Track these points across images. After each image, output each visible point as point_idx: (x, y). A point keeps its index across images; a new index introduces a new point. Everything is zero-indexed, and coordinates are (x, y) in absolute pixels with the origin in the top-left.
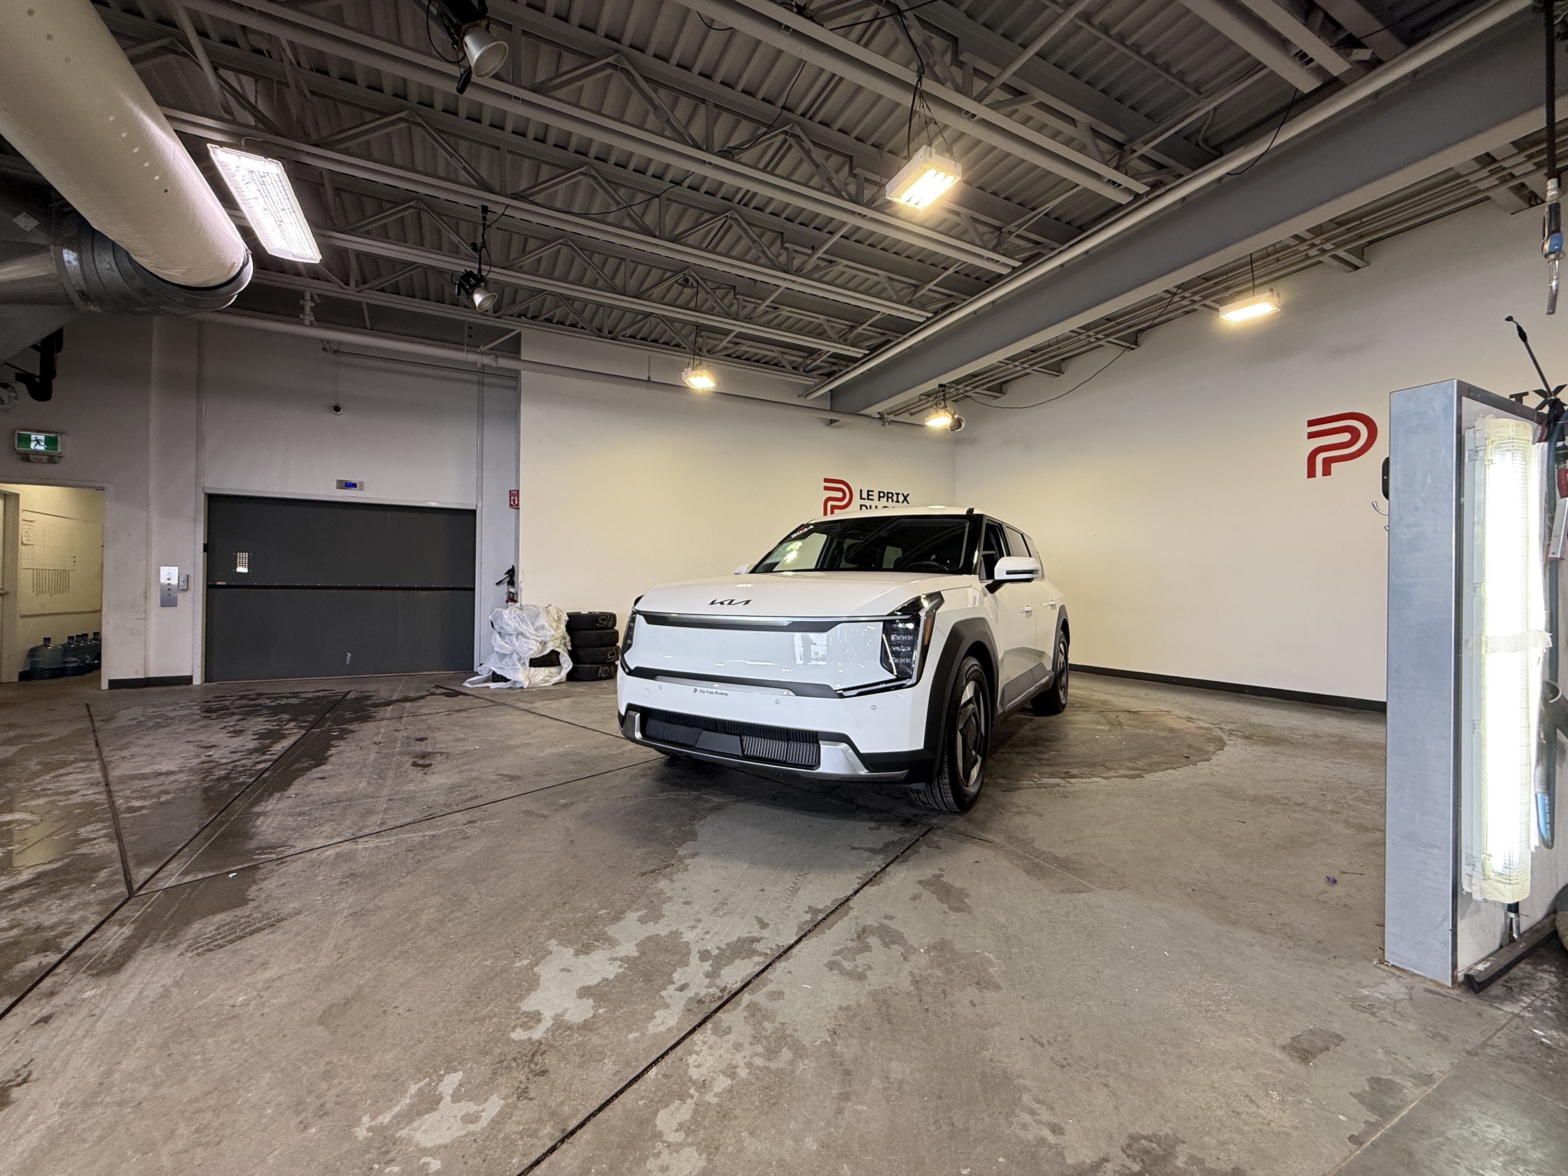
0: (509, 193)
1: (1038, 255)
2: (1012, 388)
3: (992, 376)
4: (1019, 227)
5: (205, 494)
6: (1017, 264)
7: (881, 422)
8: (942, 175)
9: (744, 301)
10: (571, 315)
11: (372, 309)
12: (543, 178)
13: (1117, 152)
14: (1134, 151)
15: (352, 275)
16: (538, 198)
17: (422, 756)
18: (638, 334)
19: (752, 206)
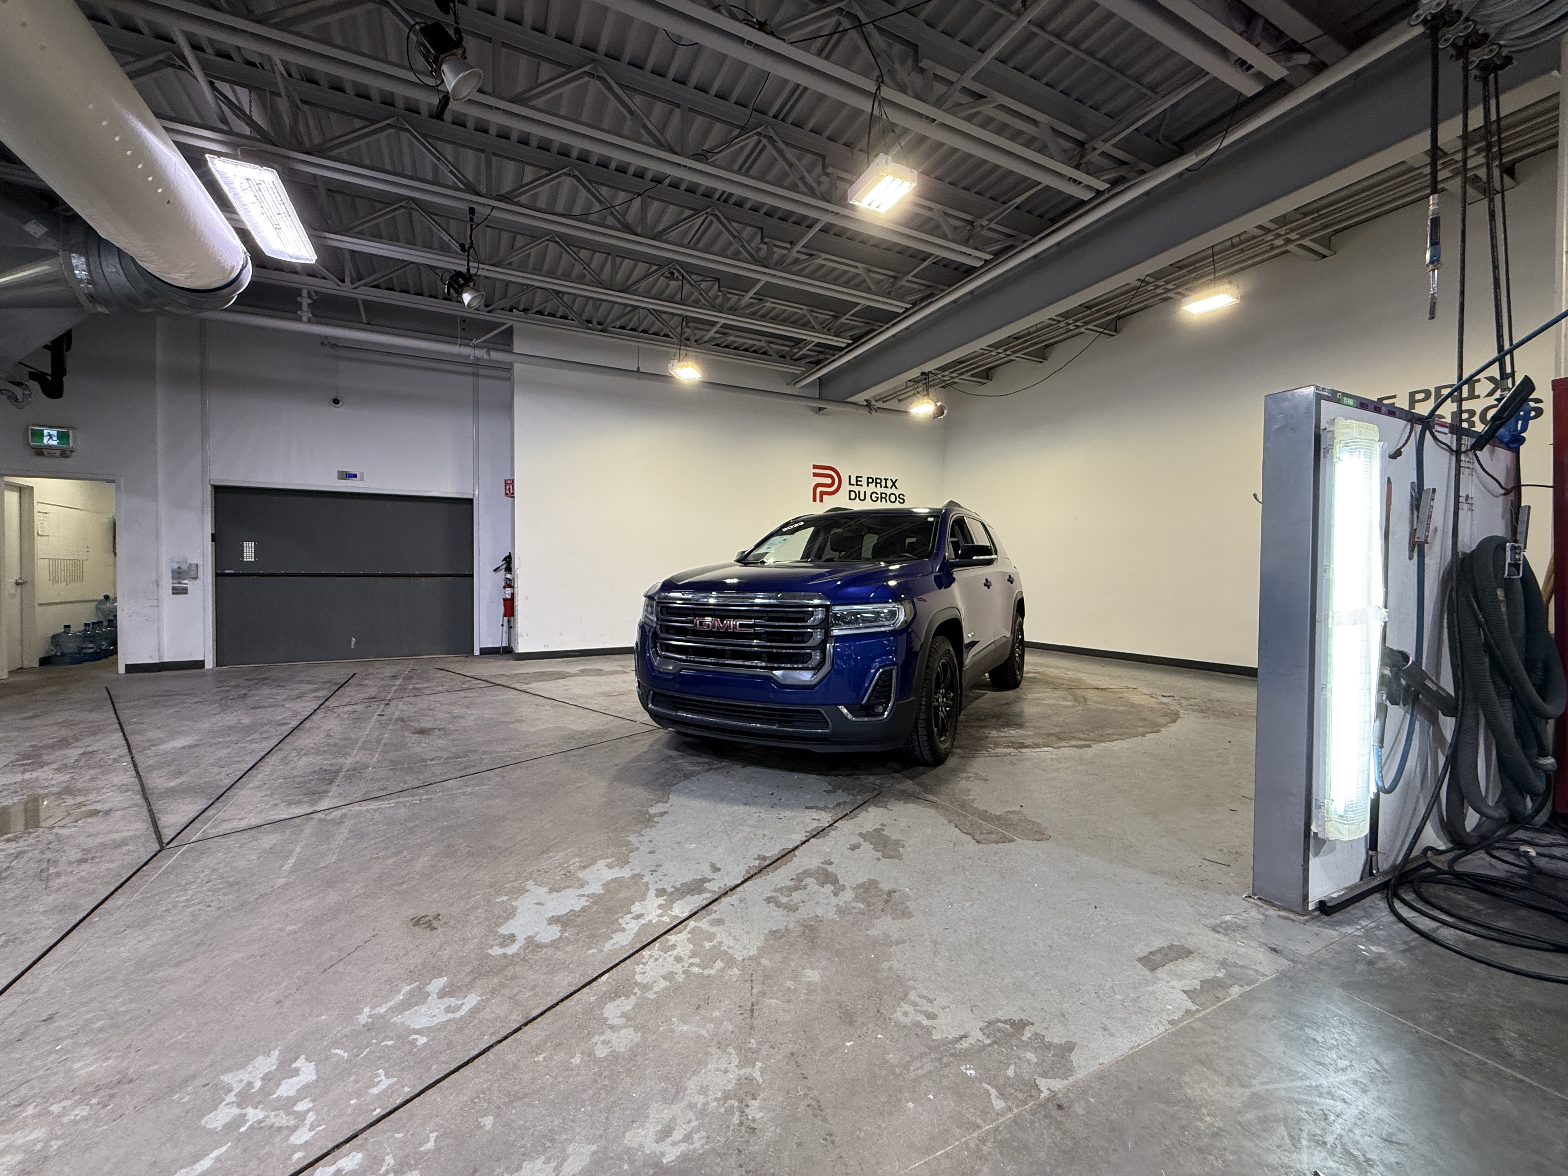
0: (494, 195)
1: (1010, 248)
2: (999, 374)
3: (975, 363)
4: (991, 220)
5: (212, 485)
6: (989, 257)
7: (868, 409)
8: (898, 181)
9: (729, 293)
10: (562, 308)
11: (368, 305)
12: (526, 180)
13: (1079, 149)
14: (1095, 149)
15: (347, 273)
16: (523, 199)
17: (422, 732)
18: (627, 325)
19: (732, 202)
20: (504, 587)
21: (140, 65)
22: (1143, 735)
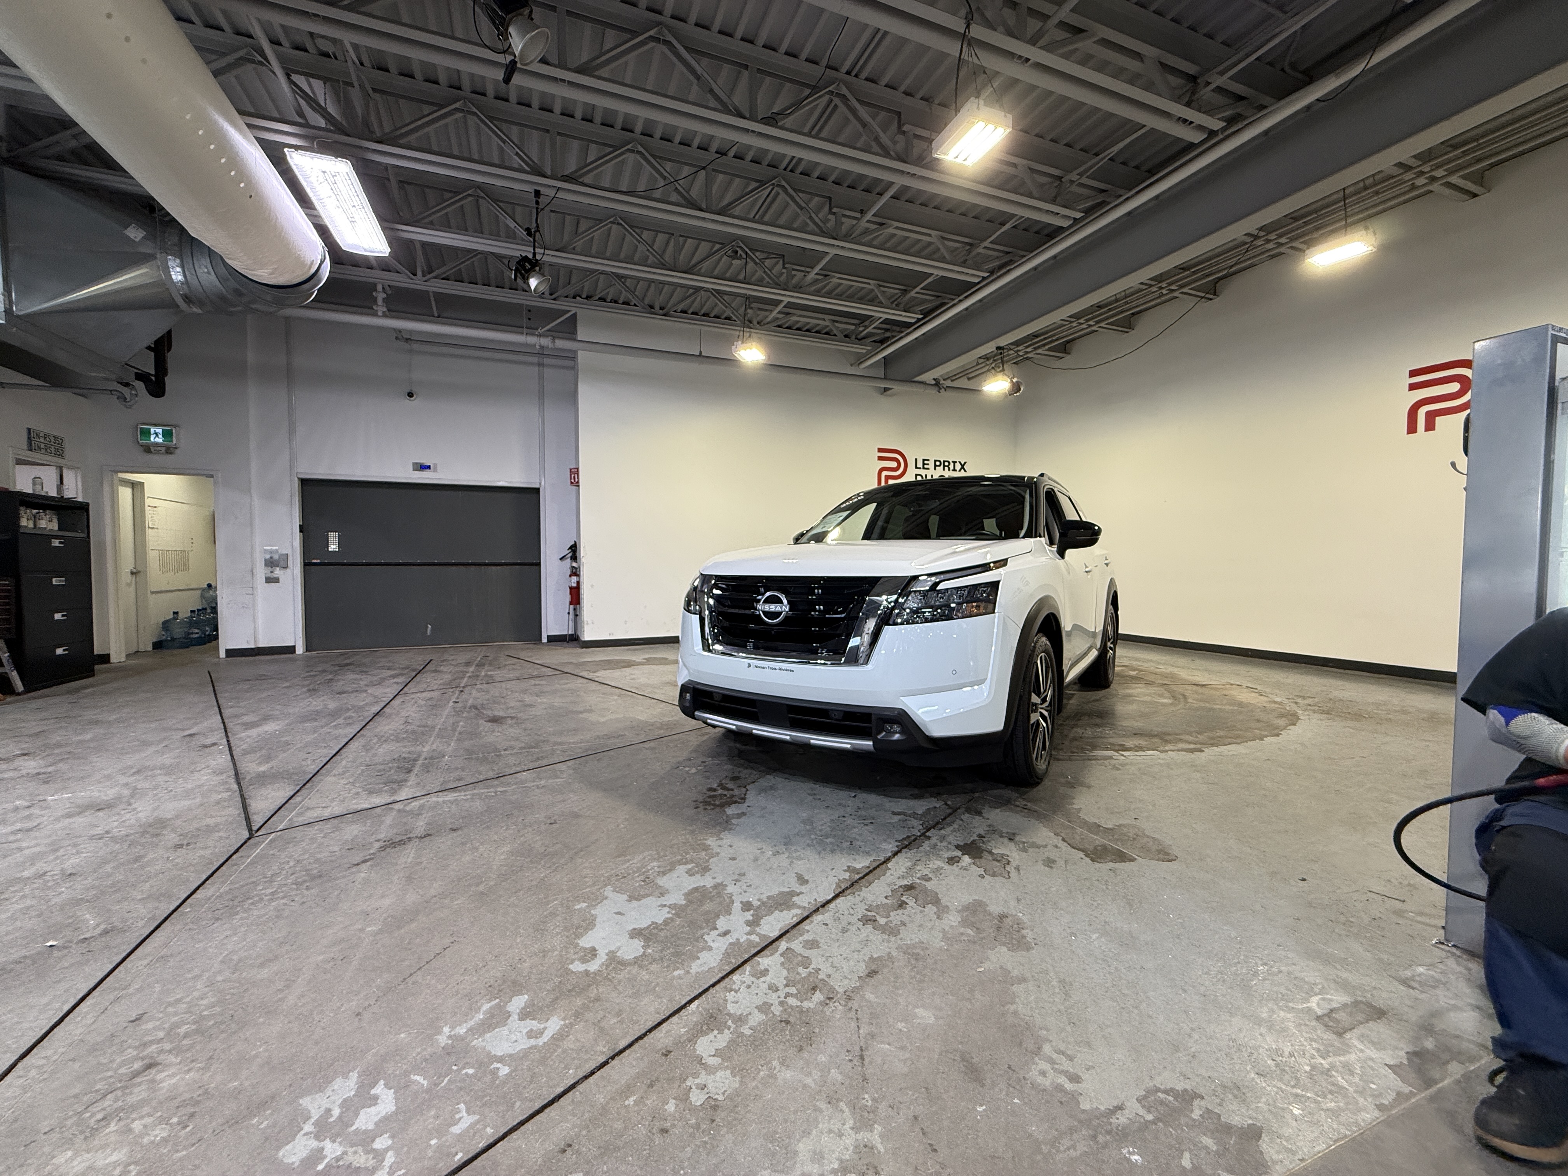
0: (559, 175)
1: (1101, 205)
2: (1077, 347)
3: (1054, 335)
4: (1081, 174)
5: (299, 479)
6: (1078, 215)
7: (937, 388)
8: (991, 127)
9: (794, 270)
10: (624, 292)
11: (439, 297)
12: (591, 158)
13: (1190, 86)
14: (1208, 84)
15: (418, 265)
16: (587, 179)
17: (495, 720)
18: (689, 308)
19: (800, 169)
20: (570, 576)
21: (222, 63)
22: (1261, 739)
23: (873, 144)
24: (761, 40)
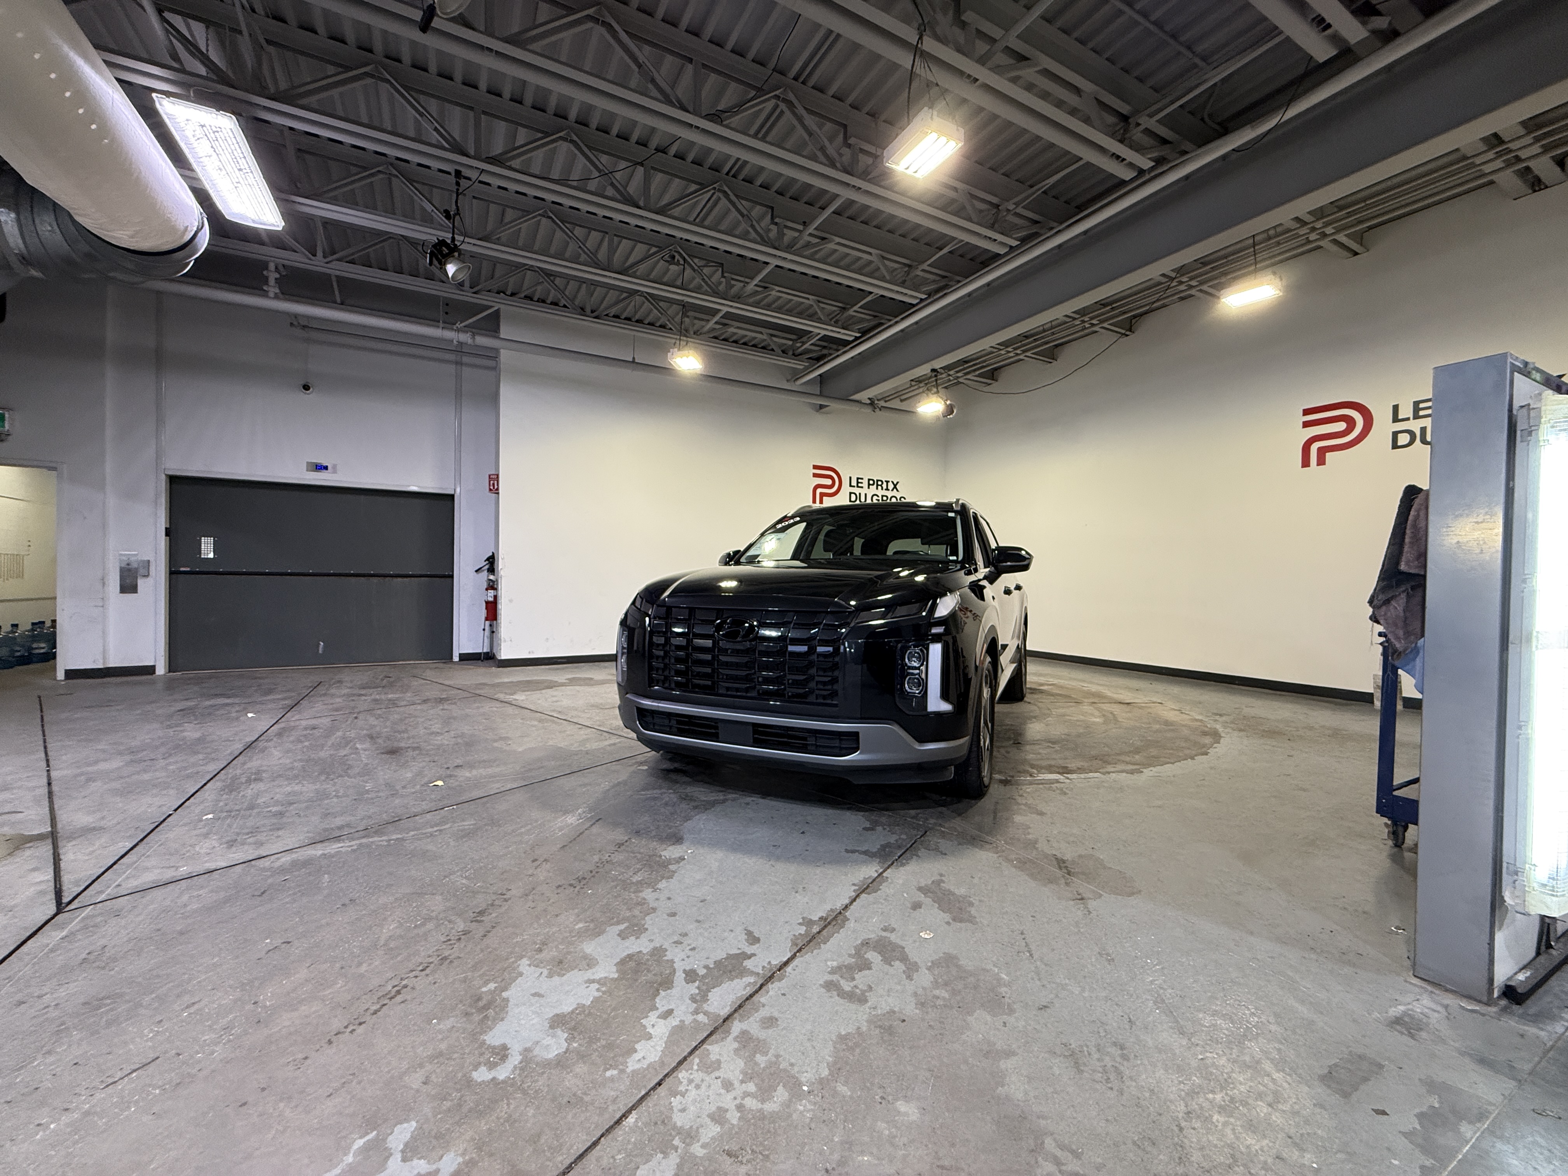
0: (484, 157)
1: (1036, 235)
2: (1004, 375)
3: (984, 362)
4: (1017, 204)
5: (166, 475)
6: (1015, 243)
7: (871, 408)
8: (943, 139)
9: (733, 279)
10: (553, 291)
11: (342, 282)
12: (520, 141)
13: (1122, 124)
14: (1138, 124)
15: (319, 245)
16: (515, 163)
18: (622, 313)
19: (741, 177)
20: (487, 589)
22: (1193, 758)
23: (819, 154)
24: (708, 32)
